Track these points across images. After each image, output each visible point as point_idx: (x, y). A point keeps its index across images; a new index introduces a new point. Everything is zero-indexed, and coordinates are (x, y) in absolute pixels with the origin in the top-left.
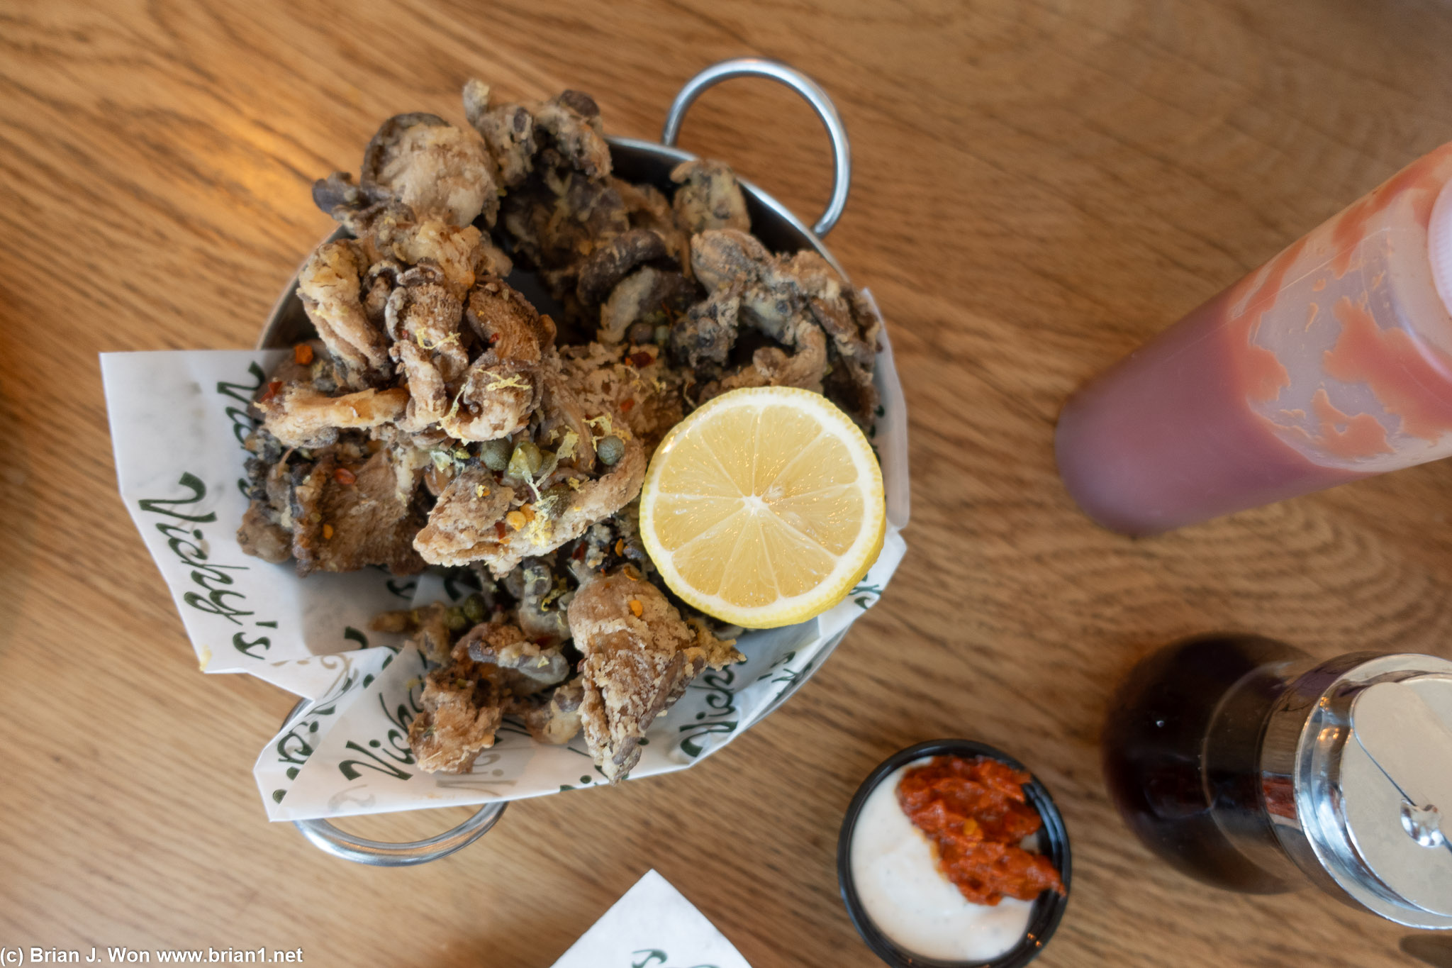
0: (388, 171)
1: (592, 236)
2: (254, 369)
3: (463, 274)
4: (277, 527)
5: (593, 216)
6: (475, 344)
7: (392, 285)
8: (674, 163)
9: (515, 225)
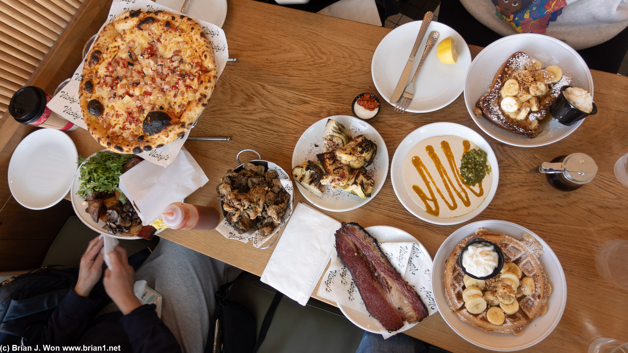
0: (221, 193)
1: (242, 180)
2: (226, 220)
3: (234, 197)
4: (241, 229)
5: (240, 179)
6: (240, 200)
7: (230, 203)
8: (242, 166)
9: (235, 186)
